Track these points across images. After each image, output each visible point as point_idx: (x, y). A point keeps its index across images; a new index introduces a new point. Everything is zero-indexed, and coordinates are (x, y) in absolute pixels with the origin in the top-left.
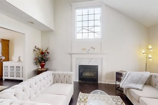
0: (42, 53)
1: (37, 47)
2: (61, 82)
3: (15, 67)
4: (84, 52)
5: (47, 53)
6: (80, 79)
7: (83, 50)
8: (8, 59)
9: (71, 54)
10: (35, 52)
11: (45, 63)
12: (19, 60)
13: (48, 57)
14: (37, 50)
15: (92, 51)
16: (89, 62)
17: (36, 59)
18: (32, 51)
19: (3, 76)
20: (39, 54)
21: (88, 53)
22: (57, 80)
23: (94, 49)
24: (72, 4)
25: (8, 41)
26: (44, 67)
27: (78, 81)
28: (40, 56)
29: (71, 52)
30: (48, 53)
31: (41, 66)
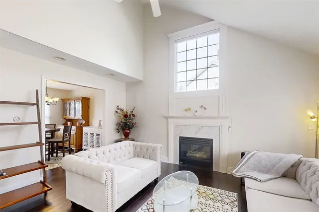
0: (126, 116)
1: (120, 107)
2: (144, 157)
3: (95, 135)
4: (188, 114)
5: (132, 116)
6: (181, 160)
7: (186, 110)
8: (88, 124)
9: (167, 118)
10: (117, 114)
11: (130, 130)
12: (100, 126)
13: (134, 121)
14: (119, 111)
15: (201, 112)
16: (197, 132)
17: (118, 124)
18: (114, 112)
19: (83, 145)
20: (122, 117)
21: (195, 117)
22: (139, 154)
23: (205, 109)
24: (169, 35)
25: (88, 99)
26: (129, 137)
27: (178, 163)
28: (123, 121)
29: (167, 115)
30: (134, 115)
31: (124, 135)
